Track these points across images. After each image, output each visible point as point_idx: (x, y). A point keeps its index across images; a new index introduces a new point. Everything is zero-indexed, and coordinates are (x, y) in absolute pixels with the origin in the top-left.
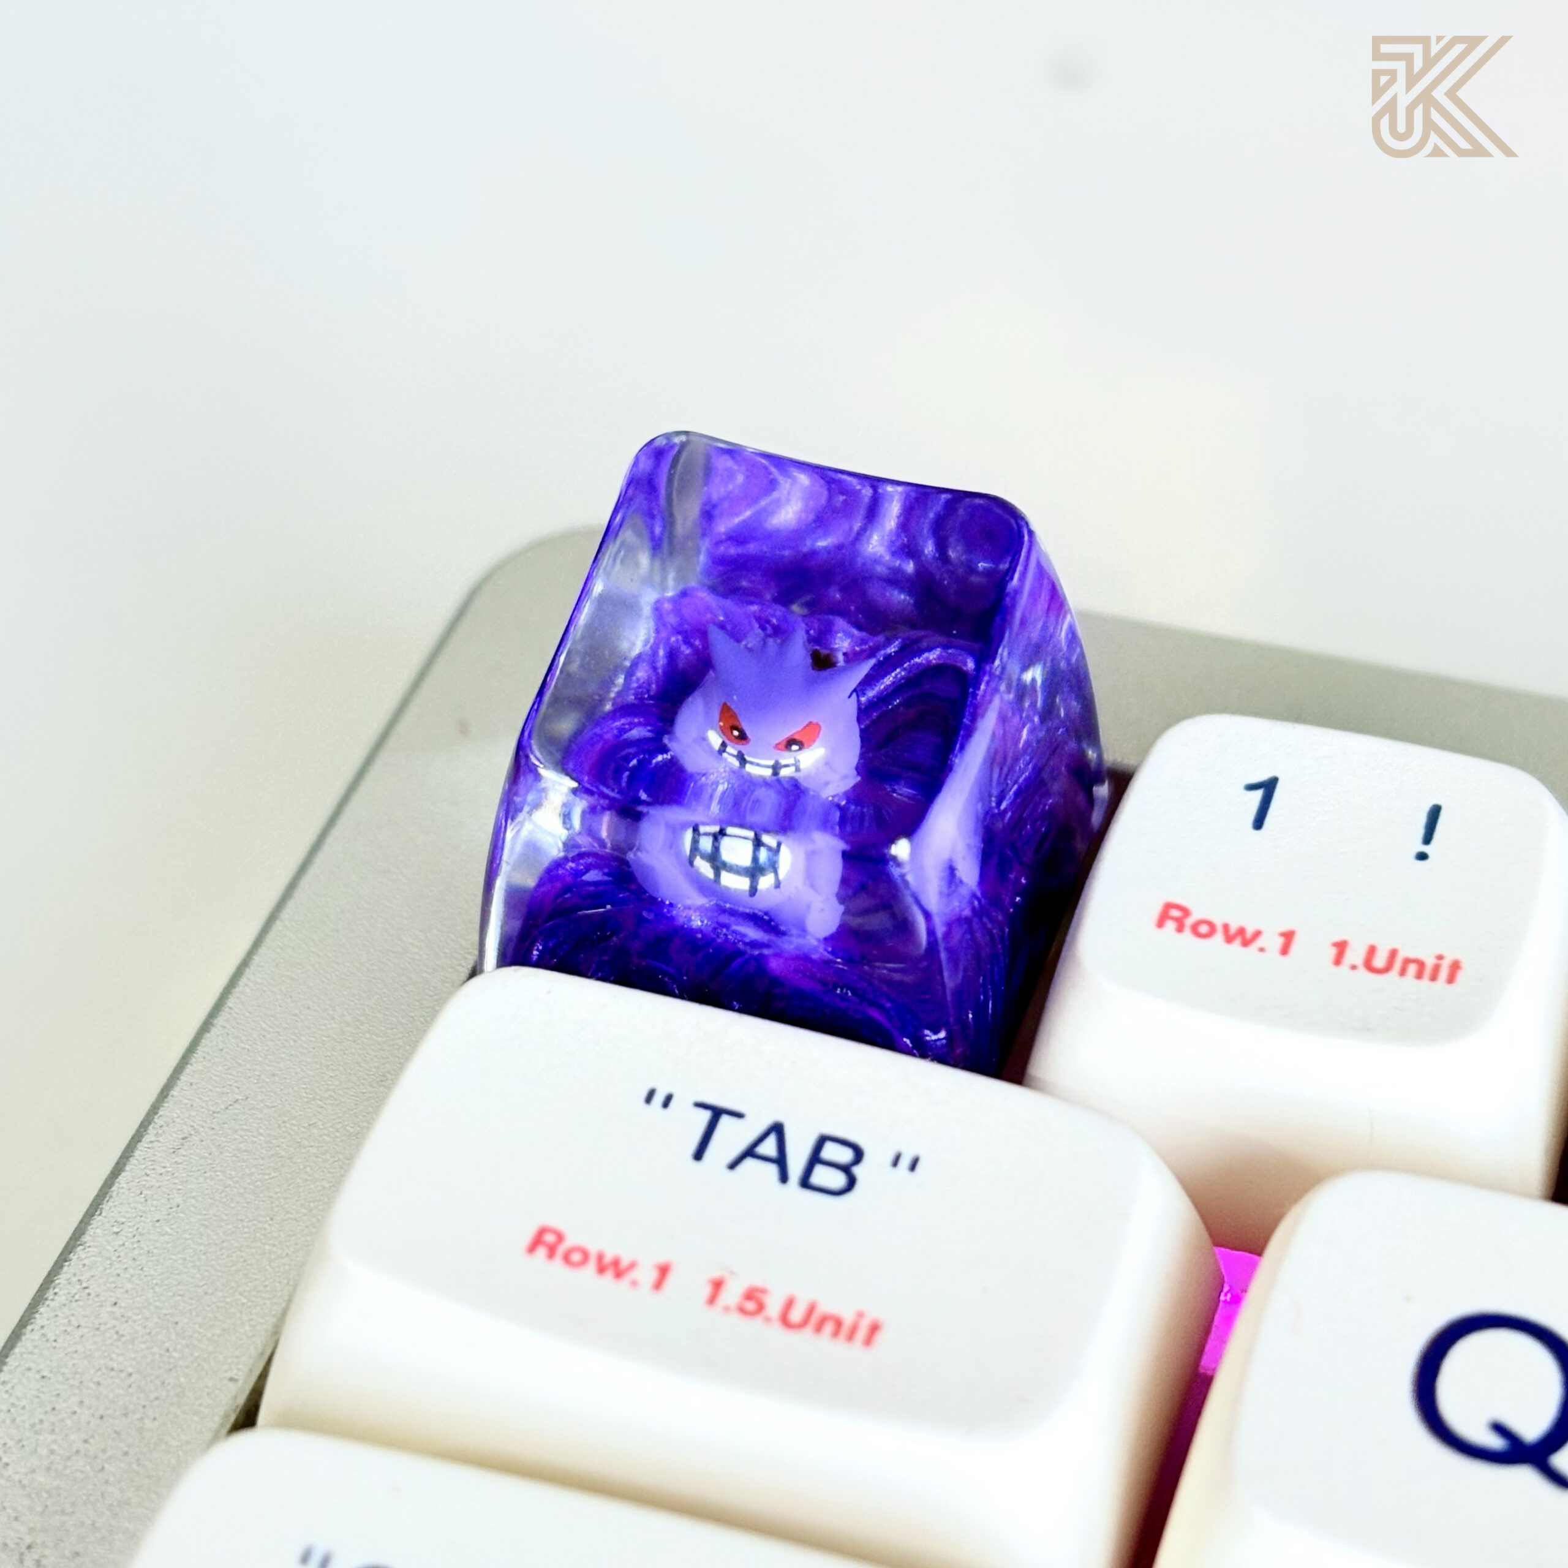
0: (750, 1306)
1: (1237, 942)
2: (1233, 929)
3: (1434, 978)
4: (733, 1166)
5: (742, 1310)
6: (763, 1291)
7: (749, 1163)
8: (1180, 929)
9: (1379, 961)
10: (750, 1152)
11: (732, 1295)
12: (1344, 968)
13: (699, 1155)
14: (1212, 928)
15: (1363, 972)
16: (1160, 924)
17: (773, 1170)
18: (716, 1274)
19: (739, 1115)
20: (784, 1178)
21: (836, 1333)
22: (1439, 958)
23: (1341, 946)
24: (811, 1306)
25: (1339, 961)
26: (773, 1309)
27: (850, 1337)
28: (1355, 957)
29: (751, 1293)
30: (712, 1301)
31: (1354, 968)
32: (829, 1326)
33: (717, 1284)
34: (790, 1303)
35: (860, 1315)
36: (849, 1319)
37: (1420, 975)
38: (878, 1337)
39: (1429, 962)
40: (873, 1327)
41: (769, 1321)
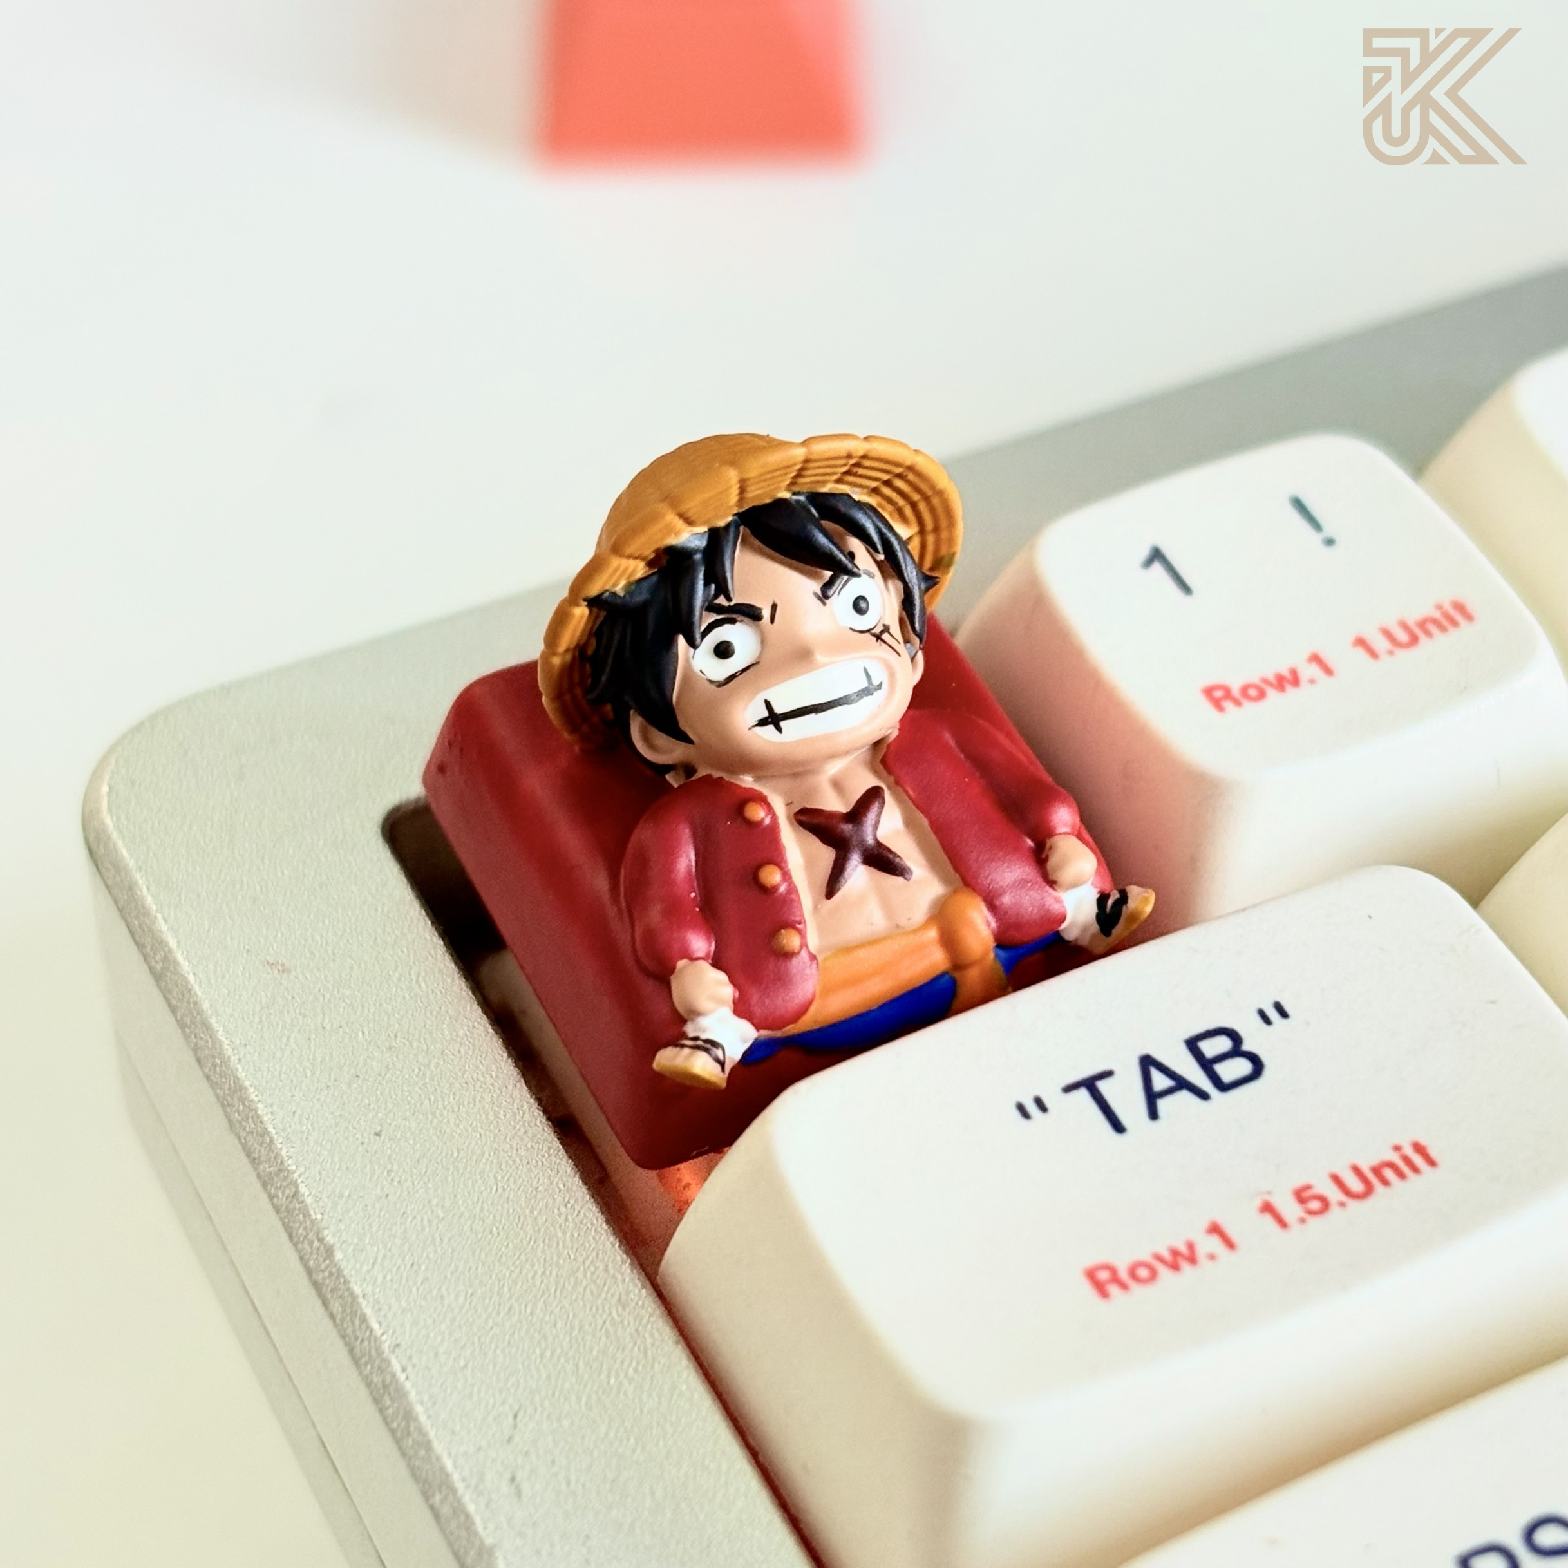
0: (1315, 1205)
1: (1289, 688)
2: (1271, 678)
3: (1454, 623)
4: (1153, 1114)
5: (1311, 1213)
6: (1308, 1187)
7: (1162, 1104)
8: (1238, 703)
9: (1403, 637)
10: (1152, 1098)
11: (1290, 1209)
12: (1385, 659)
13: (1118, 1127)
14: (1255, 687)
15: (1402, 655)
16: (1221, 709)
17: (1184, 1095)
18: (1258, 1203)
19: (1108, 1074)
20: (1204, 1096)
21: (1401, 1175)
22: (1439, 607)
23: (1361, 642)
24: (1356, 1170)
25: (1373, 654)
26: (1333, 1194)
27: (1415, 1169)
28: (1380, 644)
29: (1302, 1195)
30: (1282, 1223)
31: (1391, 653)
32: (1389, 1174)
33: (1268, 1208)
34: (1337, 1180)
35: (1397, 1148)
36: (1395, 1158)
37: (1443, 629)
38: (1433, 1153)
39: (1437, 615)
40: (1419, 1149)
41: (1342, 1205)
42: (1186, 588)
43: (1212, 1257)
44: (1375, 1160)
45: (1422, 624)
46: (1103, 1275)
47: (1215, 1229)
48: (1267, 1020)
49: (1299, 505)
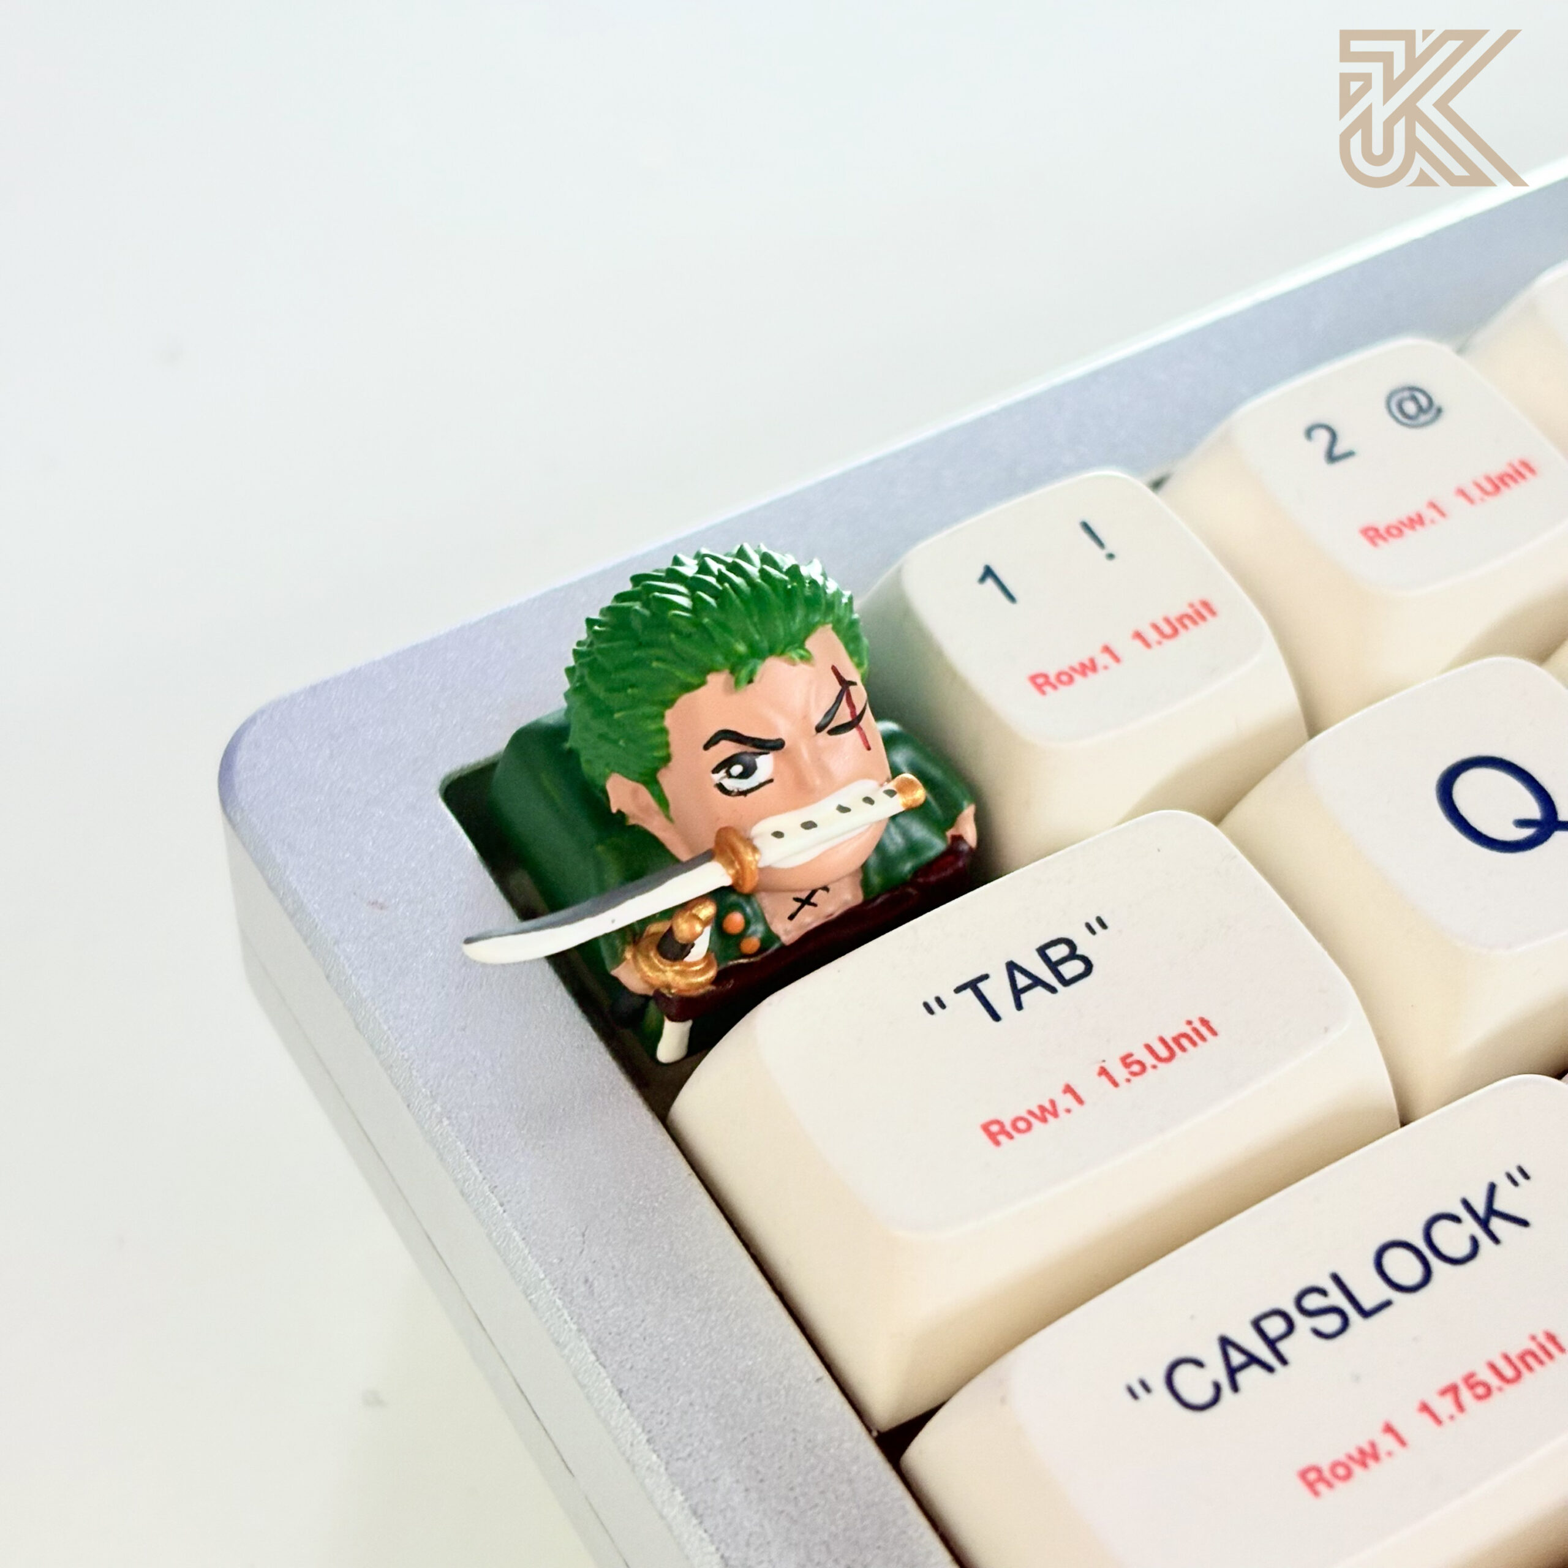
0: (1136, 1068)
1: (1090, 674)
2: (1077, 667)
3: (1203, 618)
4: (1019, 1006)
5: (1134, 1074)
6: (1130, 1055)
7: (1024, 997)
8: (1055, 687)
9: (1167, 630)
10: (1017, 993)
11: (1119, 1072)
12: (1156, 647)
13: (996, 1017)
14: (1066, 674)
15: (1168, 644)
16: (1043, 693)
17: (1039, 990)
18: (1097, 1069)
19: (985, 977)
20: (1053, 990)
21: (1194, 1044)
22: (1191, 605)
23: (1138, 635)
24: (1162, 1040)
25: (1148, 645)
26: (1149, 1060)
27: (1203, 1038)
28: (1152, 636)
29: (1126, 1061)
30: (1116, 1084)
31: (1159, 643)
32: (1184, 1042)
33: (1103, 1072)
34: (1149, 1048)
35: (1189, 1023)
36: (1188, 1030)
37: (1195, 622)
38: (1214, 1025)
39: (1190, 611)
40: (1204, 1022)
41: (1154, 1067)
42: (1011, 598)
43: (1068, 1111)
44: (1175, 1033)
45: (1180, 619)
46: (995, 1128)
47: (1069, 1089)
48: (1093, 932)
49: (1086, 527)
